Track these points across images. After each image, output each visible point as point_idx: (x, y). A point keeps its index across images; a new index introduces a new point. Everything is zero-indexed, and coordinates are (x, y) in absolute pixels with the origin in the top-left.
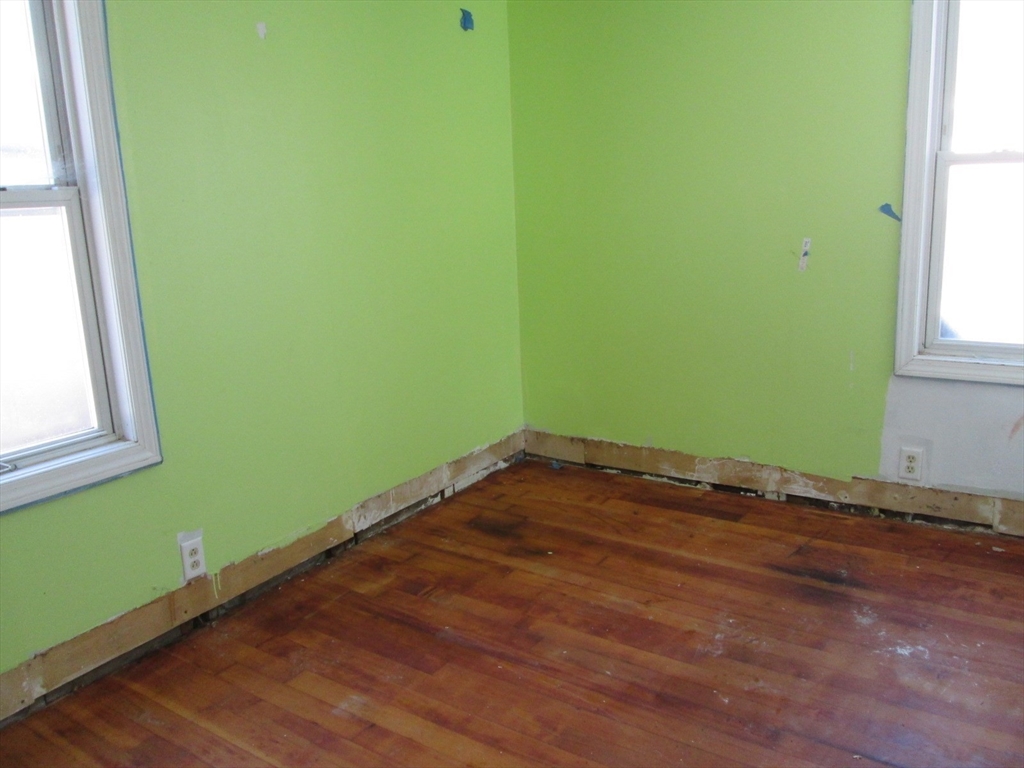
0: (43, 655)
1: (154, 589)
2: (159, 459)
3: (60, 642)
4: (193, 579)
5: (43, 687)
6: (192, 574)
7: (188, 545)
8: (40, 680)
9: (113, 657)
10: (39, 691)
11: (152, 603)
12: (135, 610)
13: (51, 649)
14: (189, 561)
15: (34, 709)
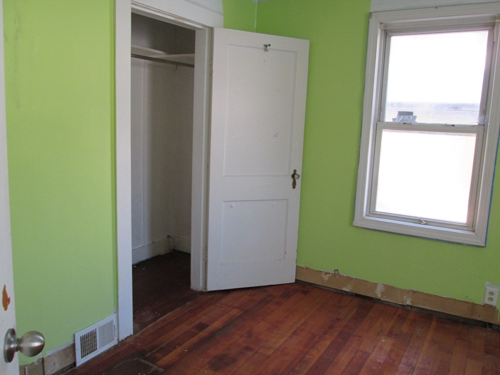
0: (414, 292)
1: (467, 297)
2: (484, 245)
3: (421, 291)
4: (487, 304)
5: (410, 302)
6: (487, 302)
7: (490, 289)
8: (410, 299)
9: (440, 311)
10: (408, 303)
11: (464, 302)
12: (455, 299)
13: (417, 292)
14: (488, 296)
15: (406, 308)
